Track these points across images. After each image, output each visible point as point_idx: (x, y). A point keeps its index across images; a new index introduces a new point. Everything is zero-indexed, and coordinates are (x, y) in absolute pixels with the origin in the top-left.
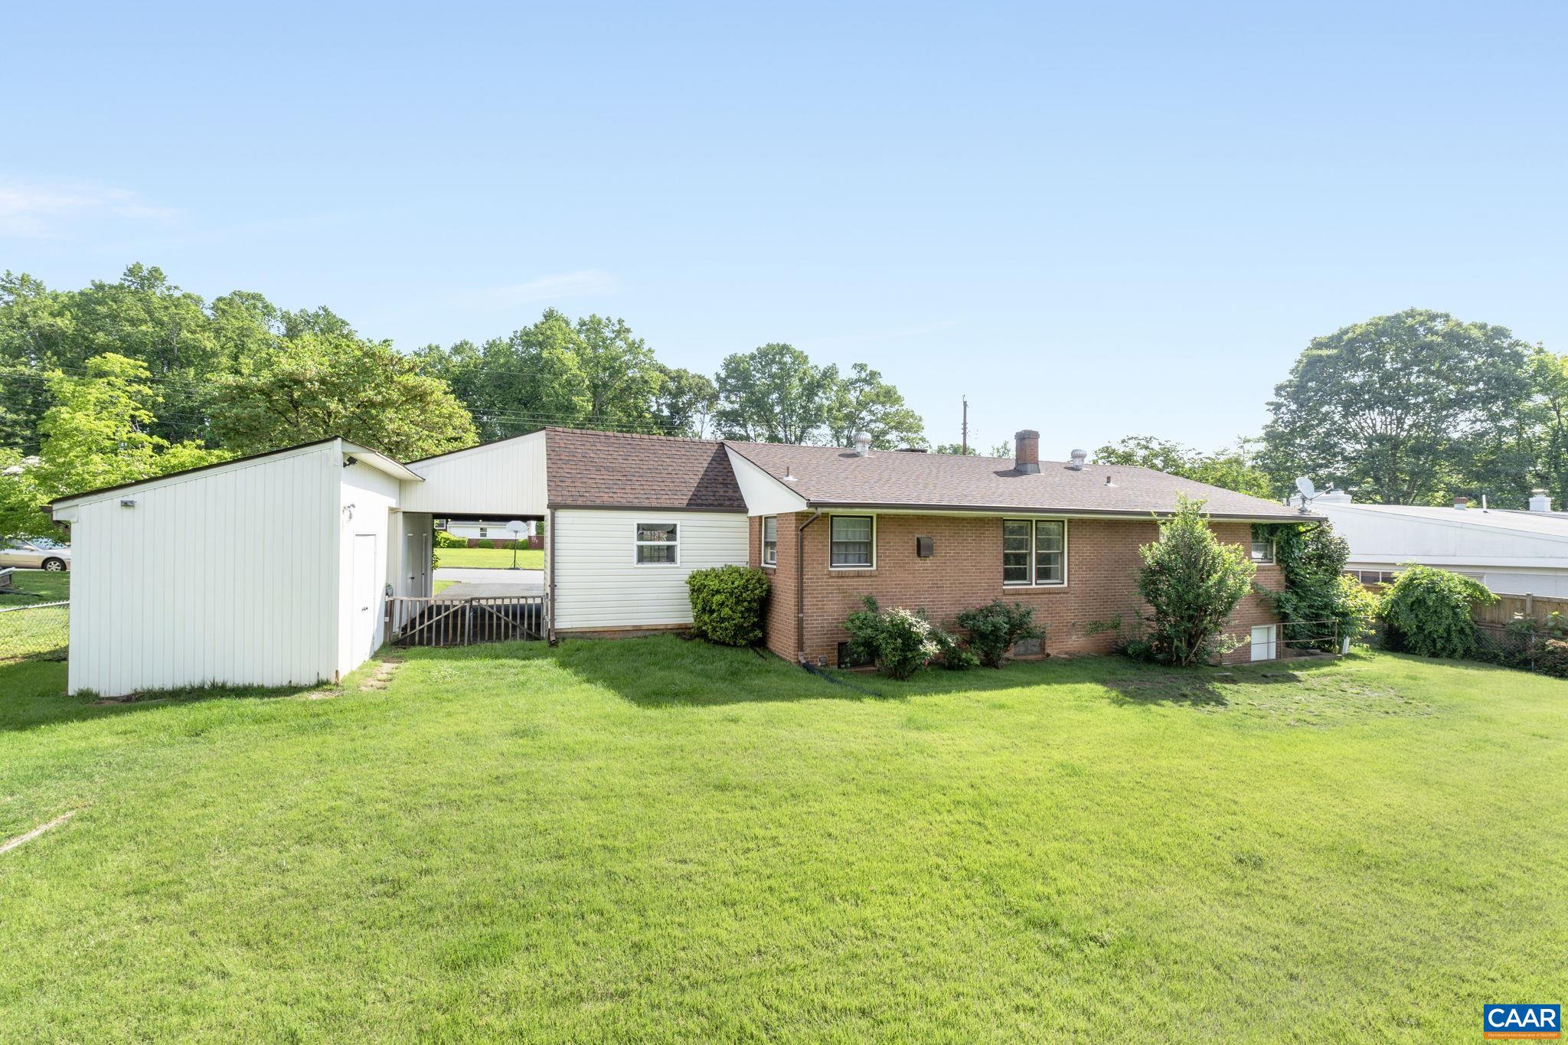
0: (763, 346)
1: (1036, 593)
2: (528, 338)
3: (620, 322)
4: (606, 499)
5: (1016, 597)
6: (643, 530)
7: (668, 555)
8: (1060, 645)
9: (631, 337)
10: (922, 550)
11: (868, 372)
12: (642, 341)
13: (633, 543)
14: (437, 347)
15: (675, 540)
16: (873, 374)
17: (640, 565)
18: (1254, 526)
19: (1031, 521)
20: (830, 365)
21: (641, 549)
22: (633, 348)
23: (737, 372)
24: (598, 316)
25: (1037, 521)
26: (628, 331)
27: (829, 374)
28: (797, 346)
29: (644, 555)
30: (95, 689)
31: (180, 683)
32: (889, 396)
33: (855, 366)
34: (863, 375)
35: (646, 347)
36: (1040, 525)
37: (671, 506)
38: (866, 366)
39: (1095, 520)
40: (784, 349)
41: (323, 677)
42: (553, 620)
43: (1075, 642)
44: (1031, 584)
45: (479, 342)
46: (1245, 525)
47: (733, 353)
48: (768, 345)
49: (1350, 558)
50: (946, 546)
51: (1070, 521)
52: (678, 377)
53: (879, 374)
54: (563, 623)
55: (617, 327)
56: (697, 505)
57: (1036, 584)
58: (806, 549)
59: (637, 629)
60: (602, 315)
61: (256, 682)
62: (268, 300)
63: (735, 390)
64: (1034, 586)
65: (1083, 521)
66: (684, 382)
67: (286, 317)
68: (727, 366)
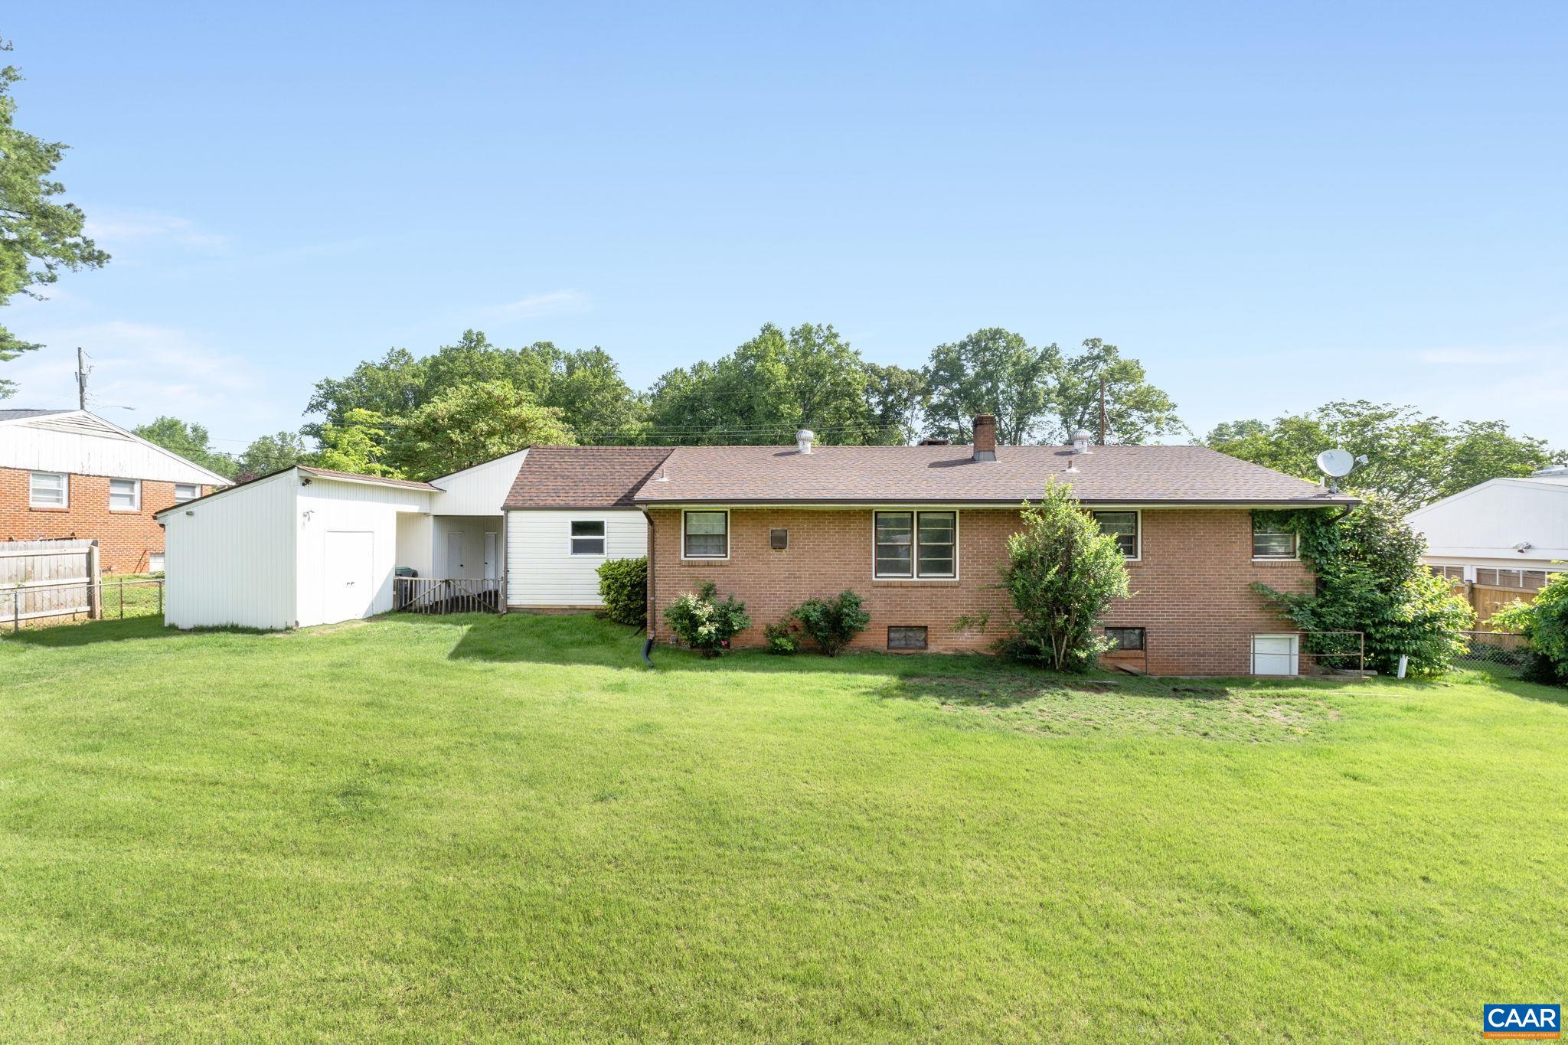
0: (974, 332)
1: (914, 586)
2: (743, 354)
3: (829, 328)
4: (550, 502)
5: (889, 589)
6: (578, 528)
7: (597, 547)
8: (948, 642)
9: (839, 340)
10: (779, 542)
11: (1102, 347)
12: (847, 344)
13: (569, 537)
14: (681, 370)
15: (603, 534)
16: (1108, 350)
17: (574, 556)
18: (1253, 513)
19: (912, 513)
20: (1050, 345)
21: (575, 542)
22: (841, 350)
23: (947, 365)
24: (810, 324)
25: (918, 513)
26: (836, 336)
27: (1049, 355)
28: (1011, 329)
29: (578, 547)
30: (176, 624)
31: (216, 623)
32: (1126, 372)
33: (1086, 343)
34: (1096, 352)
35: (852, 349)
36: (922, 516)
37: (600, 506)
38: (1099, 340)
39: (994, 511)
40: (996, 334)
41: (289, 625)
42: (506, 598)
43: (970, 640)
44: (912, 577)
45: (712, 360)
46: (1240, 512)
47: (941, 344)
48: (981, 331)
49: (1428, 552)
50: (801, 538)
51: (962, 512)
52: (888, 375)
53: (1115, 348)
54: (514, 600)
55: (827, 333)
56: (622, 505)
57: (918, 577)
58: (658, 541)
59: (573, 608)
60: (814, 324)
61: (254, 625)
62: (556, 347)
63: (946, 382)
64: (915, 579)
65: (978, 512)
66: (894, 380)
67: (568, 359)
68: (935, 357)
